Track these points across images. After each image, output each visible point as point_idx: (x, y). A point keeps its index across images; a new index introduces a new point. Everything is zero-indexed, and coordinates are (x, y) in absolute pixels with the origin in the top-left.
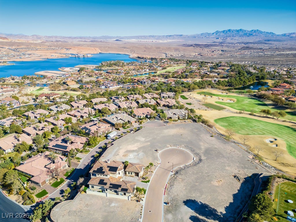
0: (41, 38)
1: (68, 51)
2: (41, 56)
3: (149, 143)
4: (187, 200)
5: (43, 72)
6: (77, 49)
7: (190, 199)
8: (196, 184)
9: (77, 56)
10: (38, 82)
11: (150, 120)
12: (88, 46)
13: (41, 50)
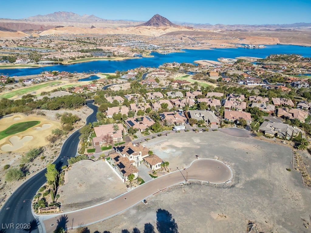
0: (223, 27)
1: (241, 40)
2: (212, 45)
3: (199, 147)
4: (164, 211)
5: (202, 61)
6: (252, 39)
7: (167, 211)
8: (192, 203)
9: (246, 46)
10: (190, 70)
11: (237, 127)
12: (267, 36)
13: (215, 40)
